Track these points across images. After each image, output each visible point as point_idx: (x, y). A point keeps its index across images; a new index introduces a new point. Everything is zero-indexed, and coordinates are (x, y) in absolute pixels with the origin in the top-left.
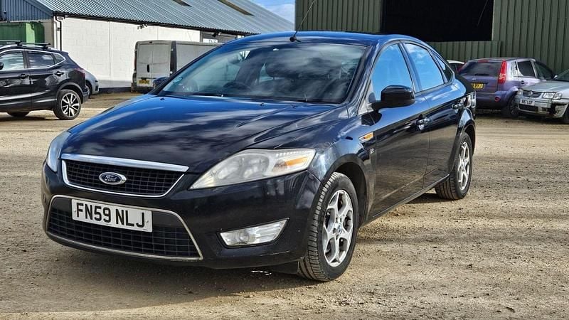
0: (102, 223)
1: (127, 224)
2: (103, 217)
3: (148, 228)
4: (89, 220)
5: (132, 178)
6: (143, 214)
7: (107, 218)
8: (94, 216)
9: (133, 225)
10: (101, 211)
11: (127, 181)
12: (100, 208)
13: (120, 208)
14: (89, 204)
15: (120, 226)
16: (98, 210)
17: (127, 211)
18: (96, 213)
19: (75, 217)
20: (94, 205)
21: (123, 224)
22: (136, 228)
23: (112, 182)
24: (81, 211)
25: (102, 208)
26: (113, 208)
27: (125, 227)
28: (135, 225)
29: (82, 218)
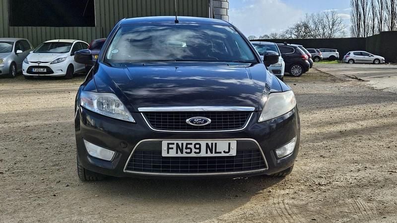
0: (193, 155)
1: (216, 152)
2: (194, 150)
3: (233, 153)
4: (179, 155)
5: (215, 119)
6: (229, 144)
7: (198, 151)
8: (185, 150)
9: (220, 153)
10: (192, 146)
11: (212, 122)
12: (191, 144)
13: (210, 142)
14: (180, 143)
15: (209, 155)
16: (189, 146)
17: (216, 144)
18: (187, 148)
19: (164, 154)
20: (185, 142)
21: (212, 153)
22: (223, 155)
23: (200, 123)
24: (172, 148)
25: (193, 144)
26: (203, 143)
27: (214, 155)
28: (222, 152)
29: (173, 153)
